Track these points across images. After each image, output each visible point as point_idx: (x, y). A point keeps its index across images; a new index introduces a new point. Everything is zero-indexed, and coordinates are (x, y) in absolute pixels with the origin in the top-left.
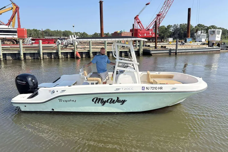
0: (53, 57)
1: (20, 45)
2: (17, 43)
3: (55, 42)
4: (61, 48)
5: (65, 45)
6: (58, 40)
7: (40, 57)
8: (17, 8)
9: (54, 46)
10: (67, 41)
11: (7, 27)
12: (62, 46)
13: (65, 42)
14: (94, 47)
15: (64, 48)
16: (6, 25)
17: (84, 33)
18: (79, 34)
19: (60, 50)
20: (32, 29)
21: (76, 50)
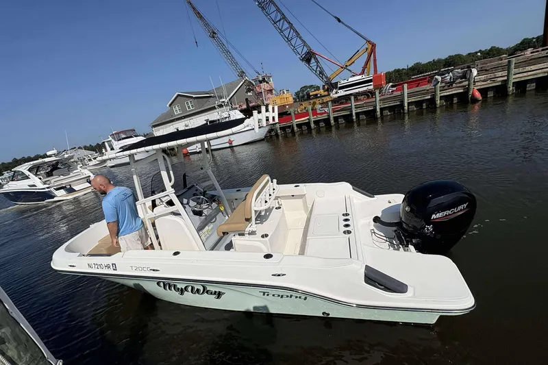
0: (424, 107)
1: (376, 97)
2: (372, 96)
3: (429, 82)
4: (442, 89)
5: (449, 83)
6: (437, 77)
7: (404, 109)
8: (374, 46)
9: (428, 88)
10: (453, 74)
11: (360, 77)
12: (443, 84)
13: (449, 77)
14: (521, 70)
15: (446, 87)
16: (360, 75)
17: (492, 49)
18: (479, 54)
19: (438, 92)
20: (391, 70)
21: (472, 87)
